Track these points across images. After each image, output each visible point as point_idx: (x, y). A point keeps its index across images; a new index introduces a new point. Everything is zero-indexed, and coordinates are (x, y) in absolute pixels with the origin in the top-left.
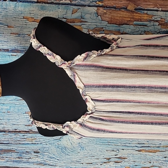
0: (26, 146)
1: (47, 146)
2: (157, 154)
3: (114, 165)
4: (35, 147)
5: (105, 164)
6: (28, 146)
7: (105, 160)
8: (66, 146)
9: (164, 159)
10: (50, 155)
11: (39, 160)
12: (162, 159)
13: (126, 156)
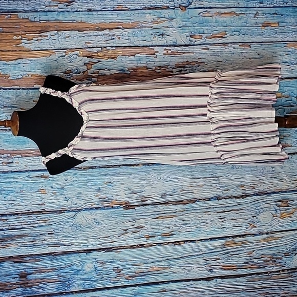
0: (40, 229)
1: (61, 226)
2: (174, 218)
3: (133, 236)
4: (49, 229)
5: (122, 236)
6: (42, 228)
7: (123, 232)
8: (80, 223)
9: (183, 223)
10: (65, 234)
11: (54, 240)
12: (180, 223)
13: (143, 225)
